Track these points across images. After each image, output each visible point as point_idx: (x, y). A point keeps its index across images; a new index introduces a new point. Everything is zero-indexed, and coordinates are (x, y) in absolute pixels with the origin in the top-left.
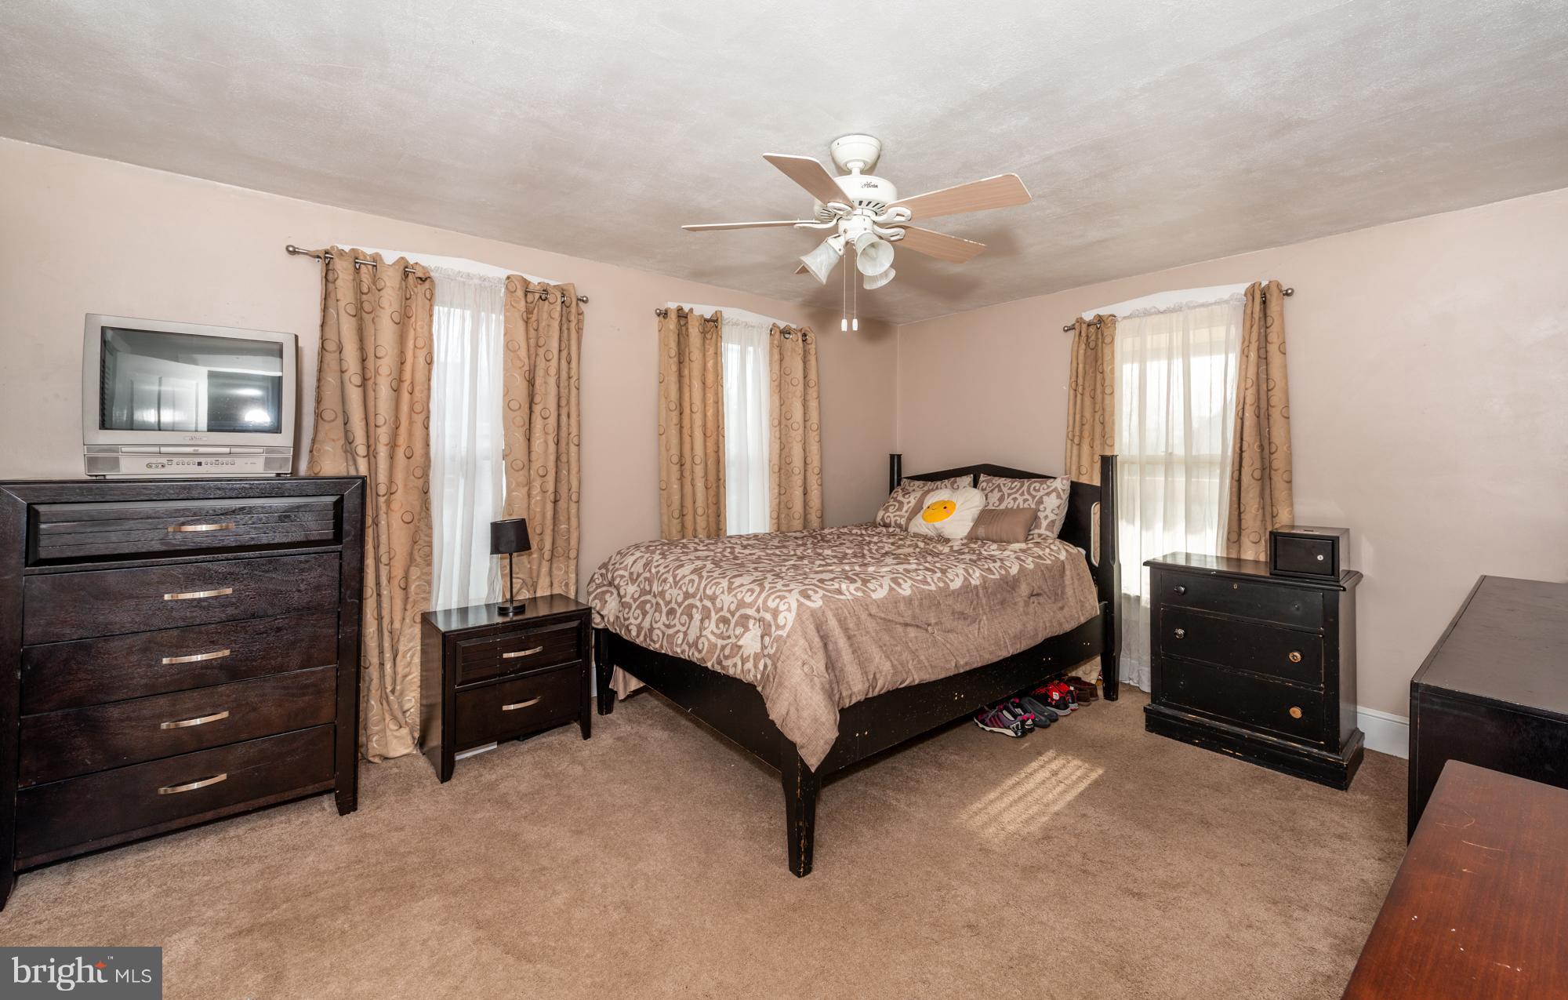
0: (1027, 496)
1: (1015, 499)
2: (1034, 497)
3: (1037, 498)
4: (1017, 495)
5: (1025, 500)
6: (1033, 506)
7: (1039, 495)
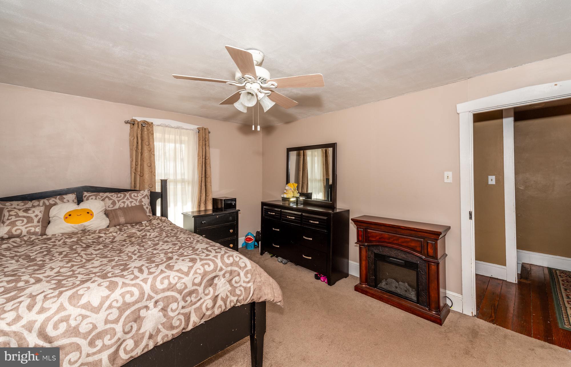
0: (131, 200)
1: (124, 202)
2: (136, 200)
3: (138, 200)
4: (124, 200)
5: (131, 202)
6: (138, 204)
7: (139, 198)
